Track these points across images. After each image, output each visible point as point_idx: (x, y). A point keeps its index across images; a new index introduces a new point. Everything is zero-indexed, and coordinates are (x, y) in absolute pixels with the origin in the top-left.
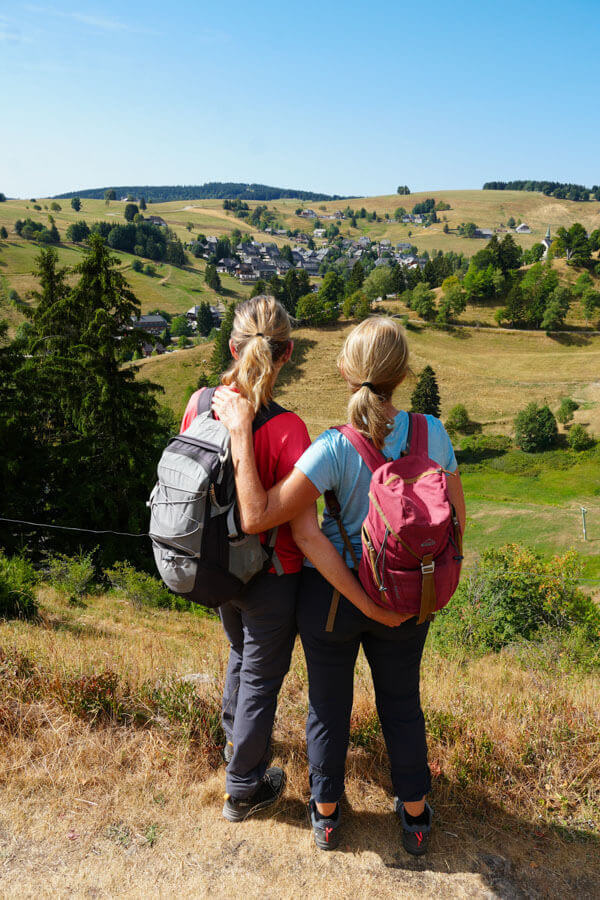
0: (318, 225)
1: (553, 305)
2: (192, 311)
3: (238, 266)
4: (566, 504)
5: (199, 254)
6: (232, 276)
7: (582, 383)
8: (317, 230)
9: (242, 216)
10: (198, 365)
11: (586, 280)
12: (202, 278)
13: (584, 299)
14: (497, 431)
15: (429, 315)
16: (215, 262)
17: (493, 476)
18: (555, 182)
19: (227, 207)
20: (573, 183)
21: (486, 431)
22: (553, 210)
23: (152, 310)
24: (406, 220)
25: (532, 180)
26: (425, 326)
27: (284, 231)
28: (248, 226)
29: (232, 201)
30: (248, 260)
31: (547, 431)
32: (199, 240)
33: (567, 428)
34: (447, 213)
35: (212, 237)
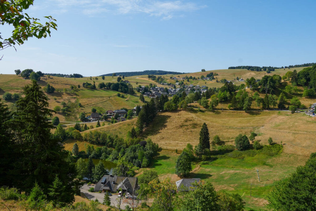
0: (177, 81)
1: (246, 102)
2: (135, 108)
3: (150, 94)
4: (254, 168)
5: (139, 91)
6: (149, 97)
7: (258, 127)
8: (177, 83)
9: (153, 80)
10: (133, 125)
11: (257, 94)
12: (139, 98)
13: (256, 100)
14: (230, 144)
15: (207, 107)
16: (143, 93)
17: (228, 159)
18: (251, 66)
19: (149, 77)
20: (256, 66)
21: (226, 144)
22: (251, 74)
23: (122, 108)
24: (204, 79)
25: (243, 66)
26: (205, 111)
27: (166, 84)
28: (155, 83)
29: (151, 75)
30: (154, 92)
31: (246, 143)
32: (139, 87)
33: (253, 142)
34: (217, 76)
35: (143, 86)
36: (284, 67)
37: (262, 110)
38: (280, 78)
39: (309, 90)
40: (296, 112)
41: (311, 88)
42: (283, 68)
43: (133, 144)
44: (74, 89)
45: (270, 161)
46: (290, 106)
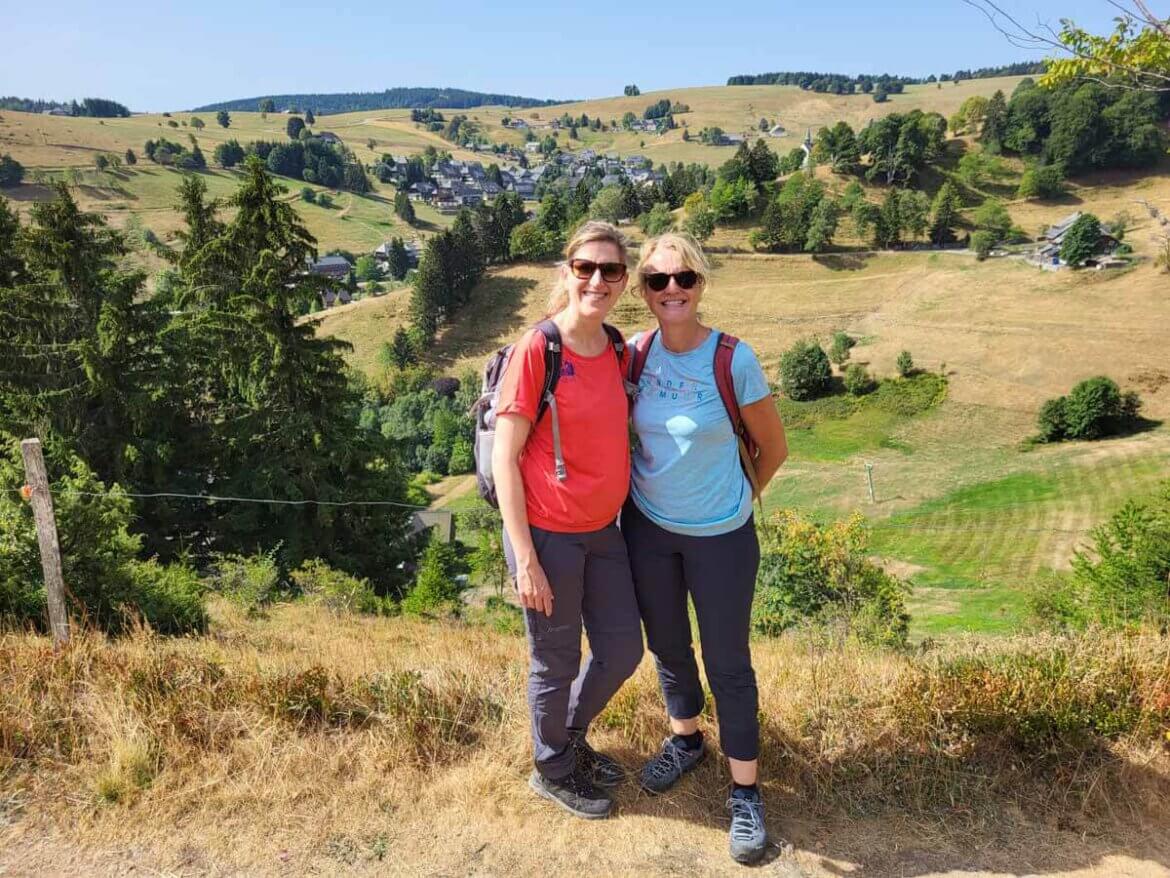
0: (530, 138)
1: (818, 222)
2: (382, 249)
3: (435, 192)
4: (847, 460)
5: (385, 178)
6: (429, 204)
7: (859, 315)
8: (529, 144)
9: (436, 128)
10: (393, 316)
11: (857, 191)
12: (392, 208)
13: (855, 213)
16: (406, 188)
18: (814, 72)
19: (417, 117)
22: (813, 107)
23: (331, 250)
24: (637, 128)
25: (785, 71)
27: (489, 147)
28: (445, 142)
29: (422, 110)
30: (447, 184)
31: (819, 374)
32: (384, 160)
33: (842, 369)
34: (685, 116)
35: (401, 156)
36: (938, 77)
37: (873, 249)
38: (943, 124)
39: (1044, 172)
40: (992, 254)
41: (1050, 161)
42: (932, 79)
43: (404, 388)
44: (110, 168)
45: (903, 432)
46: (973, 235)
